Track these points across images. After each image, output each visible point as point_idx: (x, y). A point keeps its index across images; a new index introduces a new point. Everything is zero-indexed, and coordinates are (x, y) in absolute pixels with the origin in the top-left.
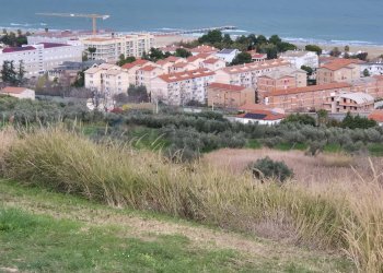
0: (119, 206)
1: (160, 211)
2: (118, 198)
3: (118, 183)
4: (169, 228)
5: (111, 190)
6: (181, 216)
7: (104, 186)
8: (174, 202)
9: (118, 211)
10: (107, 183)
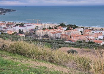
0: (34, 59)
1: (44, 60)
5: (33, 55)
6: (49, 61)
7: (31, 54)
8: (47, 58)
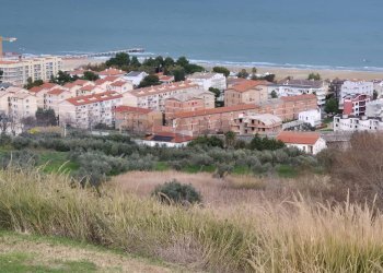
0: (26, 232)
1: (67, 236)
2: (25, 224)
3: (25, 209)
4: (76, 254)
5: (18, 216)
6: (88, 241)
7: (11, 212)
8: (81, 227)
9: (26, 237)
10: (13, 209)
